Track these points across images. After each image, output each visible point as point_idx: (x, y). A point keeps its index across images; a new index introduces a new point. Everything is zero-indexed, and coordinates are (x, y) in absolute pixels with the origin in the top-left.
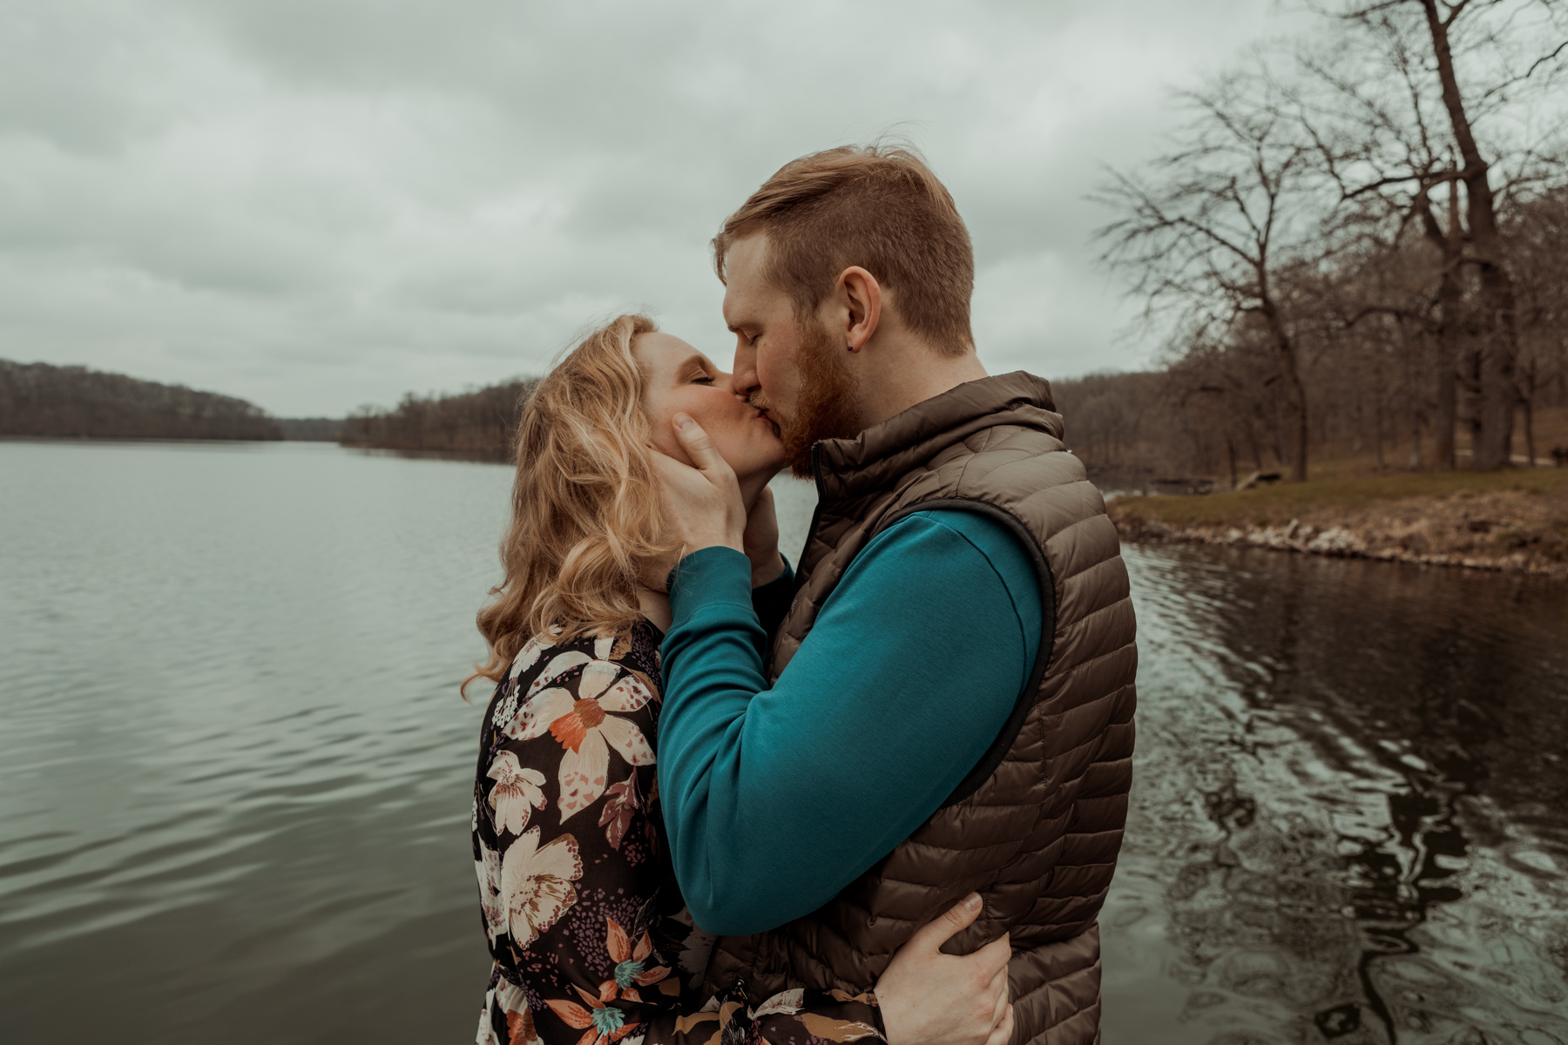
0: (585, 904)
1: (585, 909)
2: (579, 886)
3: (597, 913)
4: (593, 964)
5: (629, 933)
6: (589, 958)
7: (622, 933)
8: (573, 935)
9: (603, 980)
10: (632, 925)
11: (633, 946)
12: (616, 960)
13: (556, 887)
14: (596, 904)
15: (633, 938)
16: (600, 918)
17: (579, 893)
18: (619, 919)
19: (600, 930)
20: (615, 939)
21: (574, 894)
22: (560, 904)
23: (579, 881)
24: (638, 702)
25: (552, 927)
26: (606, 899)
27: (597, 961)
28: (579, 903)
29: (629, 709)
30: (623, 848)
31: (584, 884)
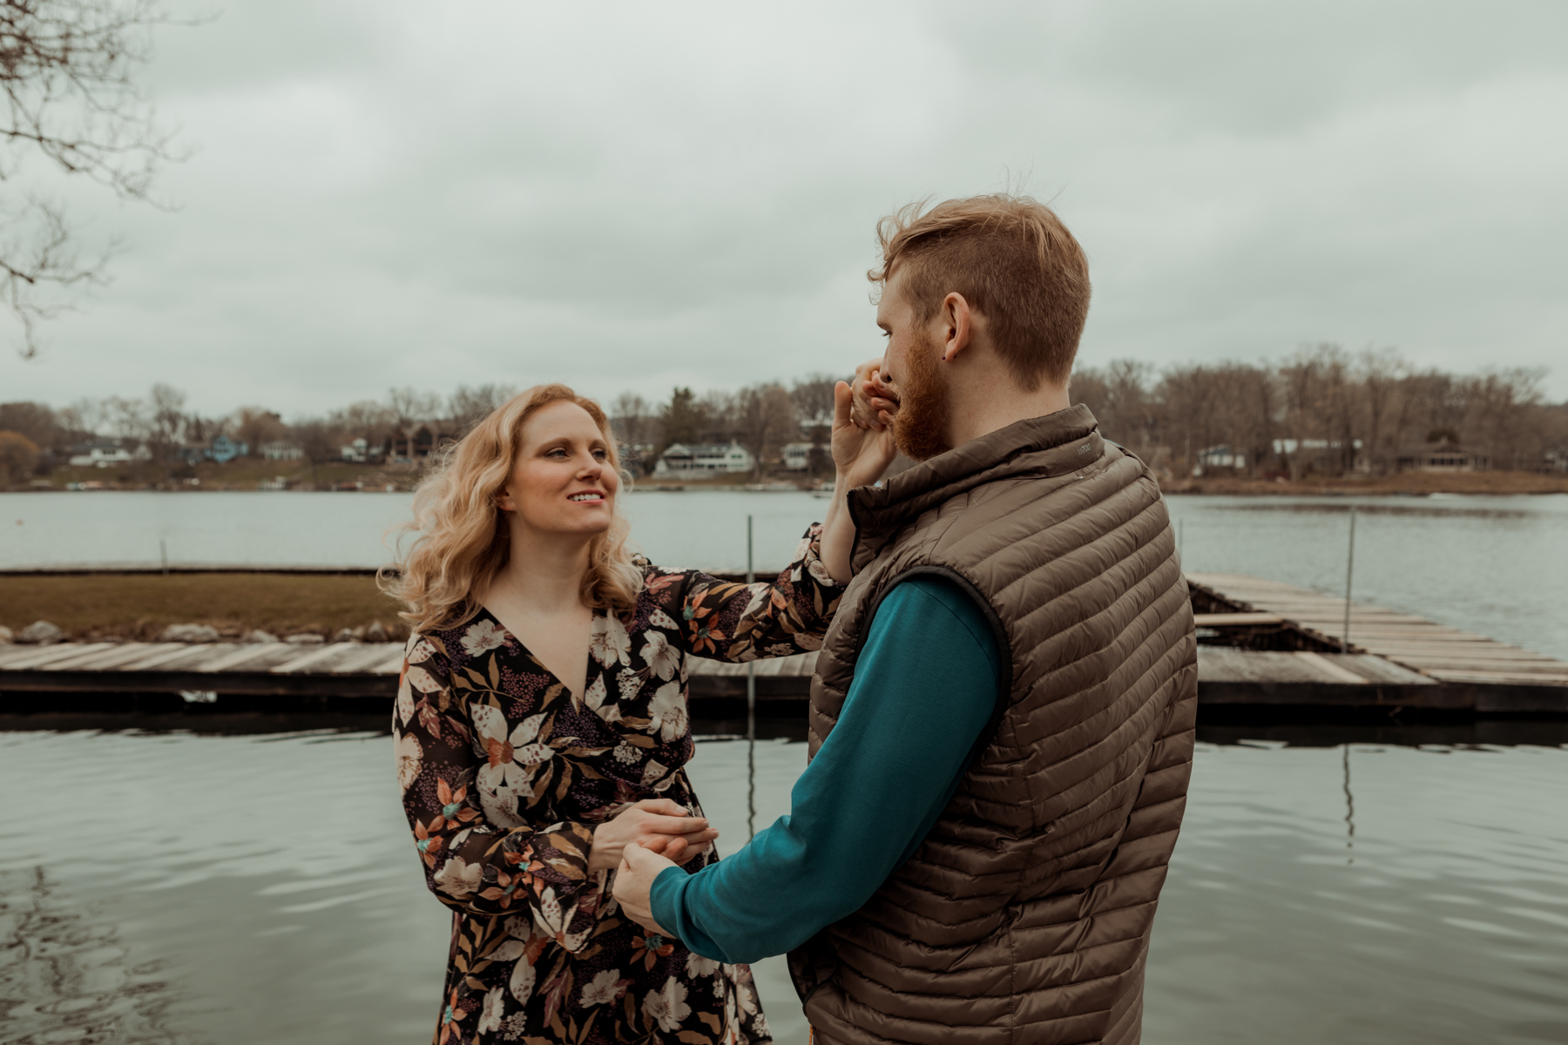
0: (426, 771)
1: (426, 774)
2: (422, 762)
3: (432, 776)
4: (431, 807)
5: (451, 786)
6: (429, 803)
7: (446, 786)
8: (420, 791)
9: (436, 816)
10: (454, 782)
11: (453, 793)
12: (444, 804)
13: (412, 763)
14: (432, 771)
15: (453, 789)
16: (434, 779)
17: (422, 765)
18: (445, 778)
19: (433, 786)
20: (443, 788)
21: (420, 767)
22: (414, 773)
23: (422, 759)
24: (426, 656)
25: (411, 786)
26: (437, 768)
27: (433, 805)
28: (423, 772)
29: (420, 661)
30: (443, 739)
31: (425, 760)
